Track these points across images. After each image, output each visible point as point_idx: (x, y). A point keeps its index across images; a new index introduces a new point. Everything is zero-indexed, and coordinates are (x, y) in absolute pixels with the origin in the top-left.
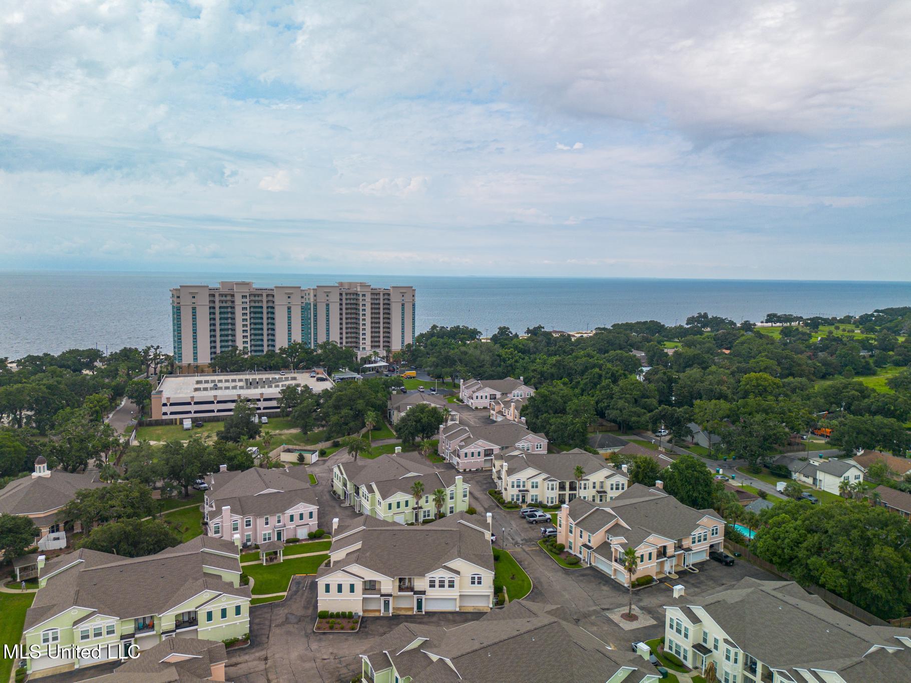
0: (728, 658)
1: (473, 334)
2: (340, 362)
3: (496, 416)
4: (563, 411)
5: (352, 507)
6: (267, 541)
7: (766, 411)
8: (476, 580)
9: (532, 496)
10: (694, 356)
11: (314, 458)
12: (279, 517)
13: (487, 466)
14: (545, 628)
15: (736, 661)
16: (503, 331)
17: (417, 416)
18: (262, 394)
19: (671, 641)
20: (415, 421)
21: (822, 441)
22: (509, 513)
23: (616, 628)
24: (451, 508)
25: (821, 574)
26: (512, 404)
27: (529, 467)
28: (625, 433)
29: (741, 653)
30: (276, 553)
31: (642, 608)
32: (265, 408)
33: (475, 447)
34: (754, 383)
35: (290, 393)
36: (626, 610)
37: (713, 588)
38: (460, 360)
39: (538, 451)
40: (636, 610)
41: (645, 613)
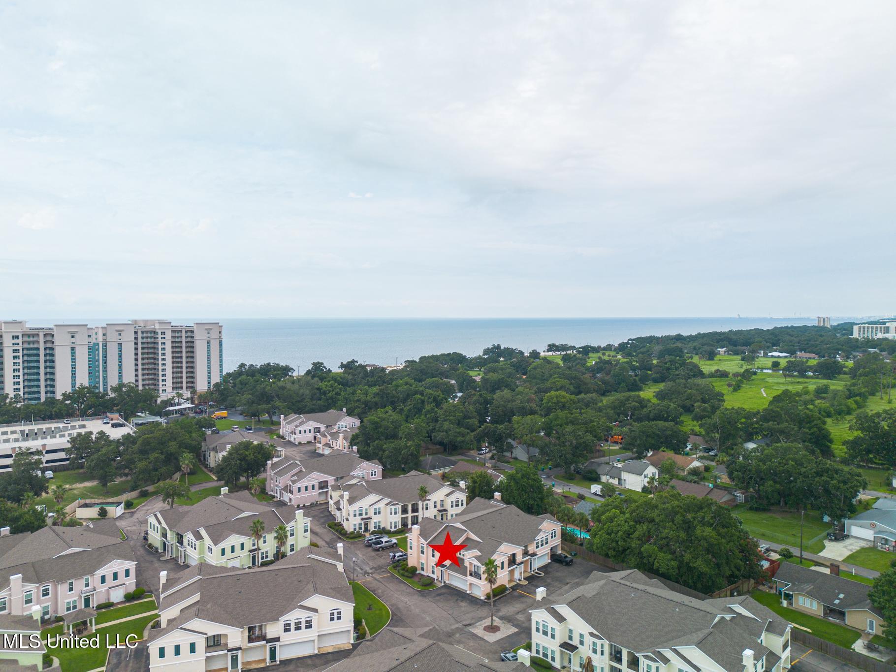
0: (595, 651)
1: (286, 370)
2: (139, 405)
3: (323, 449)
4: (394, 436)
5: (174, 560)
6: (72, 611)
7: (572, 423)
8: (336, 616)
9: (375, 523)
10: (499, 379)
11: (120, 510)
12: (87, 580)
13: (322, 499)
14: (425, 651)
15: (602, 653)
16: (317, 366)
17: (242, 454)
18: (44, 446)
19: (537, 645)
20: (239, 459)
21: (617, 447)
22: (352, 543)
23: (482, 642)
24: (292, 545)
25: (655, 559)
26: (341, 434)
27: (371, 493)
28: (451, 454)
29: (606, 643)
30: (85, 623)
31: (501, 618)
32: (47, 462)
33: (309, 481)
34: (555, 400)
35: (81, 443)
36: (487, 622)
37: (561, 588)
38: (278, 396)
39: (374, 478)
40: (497, 622)
41: (506, 622)
